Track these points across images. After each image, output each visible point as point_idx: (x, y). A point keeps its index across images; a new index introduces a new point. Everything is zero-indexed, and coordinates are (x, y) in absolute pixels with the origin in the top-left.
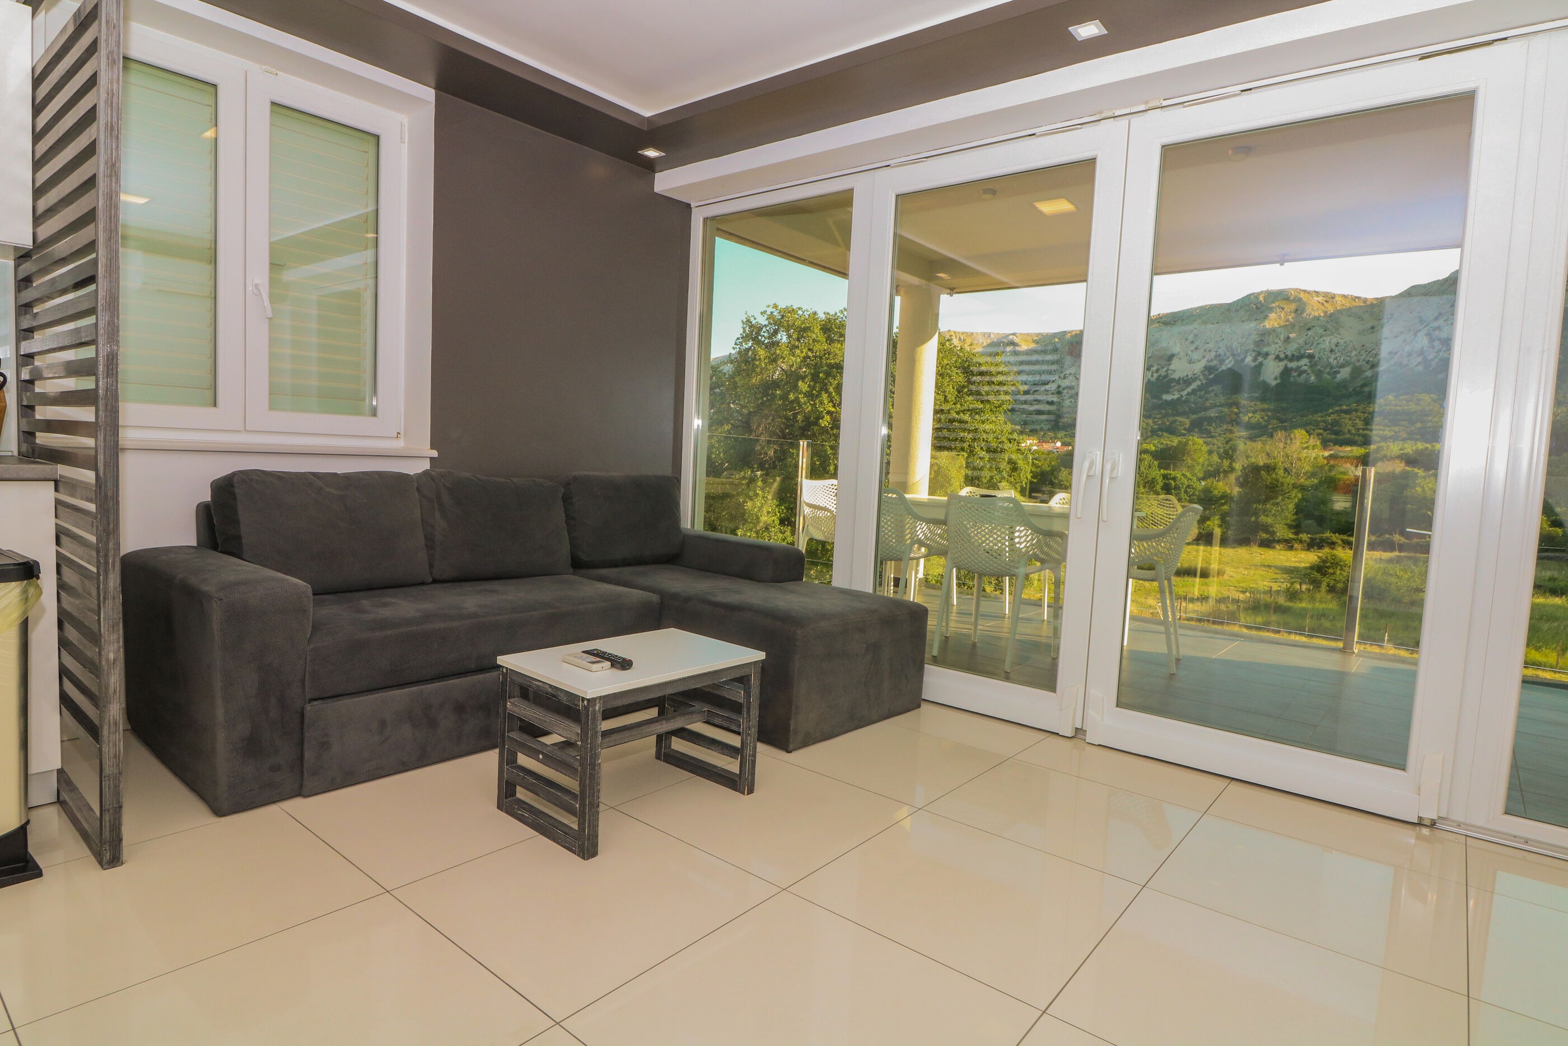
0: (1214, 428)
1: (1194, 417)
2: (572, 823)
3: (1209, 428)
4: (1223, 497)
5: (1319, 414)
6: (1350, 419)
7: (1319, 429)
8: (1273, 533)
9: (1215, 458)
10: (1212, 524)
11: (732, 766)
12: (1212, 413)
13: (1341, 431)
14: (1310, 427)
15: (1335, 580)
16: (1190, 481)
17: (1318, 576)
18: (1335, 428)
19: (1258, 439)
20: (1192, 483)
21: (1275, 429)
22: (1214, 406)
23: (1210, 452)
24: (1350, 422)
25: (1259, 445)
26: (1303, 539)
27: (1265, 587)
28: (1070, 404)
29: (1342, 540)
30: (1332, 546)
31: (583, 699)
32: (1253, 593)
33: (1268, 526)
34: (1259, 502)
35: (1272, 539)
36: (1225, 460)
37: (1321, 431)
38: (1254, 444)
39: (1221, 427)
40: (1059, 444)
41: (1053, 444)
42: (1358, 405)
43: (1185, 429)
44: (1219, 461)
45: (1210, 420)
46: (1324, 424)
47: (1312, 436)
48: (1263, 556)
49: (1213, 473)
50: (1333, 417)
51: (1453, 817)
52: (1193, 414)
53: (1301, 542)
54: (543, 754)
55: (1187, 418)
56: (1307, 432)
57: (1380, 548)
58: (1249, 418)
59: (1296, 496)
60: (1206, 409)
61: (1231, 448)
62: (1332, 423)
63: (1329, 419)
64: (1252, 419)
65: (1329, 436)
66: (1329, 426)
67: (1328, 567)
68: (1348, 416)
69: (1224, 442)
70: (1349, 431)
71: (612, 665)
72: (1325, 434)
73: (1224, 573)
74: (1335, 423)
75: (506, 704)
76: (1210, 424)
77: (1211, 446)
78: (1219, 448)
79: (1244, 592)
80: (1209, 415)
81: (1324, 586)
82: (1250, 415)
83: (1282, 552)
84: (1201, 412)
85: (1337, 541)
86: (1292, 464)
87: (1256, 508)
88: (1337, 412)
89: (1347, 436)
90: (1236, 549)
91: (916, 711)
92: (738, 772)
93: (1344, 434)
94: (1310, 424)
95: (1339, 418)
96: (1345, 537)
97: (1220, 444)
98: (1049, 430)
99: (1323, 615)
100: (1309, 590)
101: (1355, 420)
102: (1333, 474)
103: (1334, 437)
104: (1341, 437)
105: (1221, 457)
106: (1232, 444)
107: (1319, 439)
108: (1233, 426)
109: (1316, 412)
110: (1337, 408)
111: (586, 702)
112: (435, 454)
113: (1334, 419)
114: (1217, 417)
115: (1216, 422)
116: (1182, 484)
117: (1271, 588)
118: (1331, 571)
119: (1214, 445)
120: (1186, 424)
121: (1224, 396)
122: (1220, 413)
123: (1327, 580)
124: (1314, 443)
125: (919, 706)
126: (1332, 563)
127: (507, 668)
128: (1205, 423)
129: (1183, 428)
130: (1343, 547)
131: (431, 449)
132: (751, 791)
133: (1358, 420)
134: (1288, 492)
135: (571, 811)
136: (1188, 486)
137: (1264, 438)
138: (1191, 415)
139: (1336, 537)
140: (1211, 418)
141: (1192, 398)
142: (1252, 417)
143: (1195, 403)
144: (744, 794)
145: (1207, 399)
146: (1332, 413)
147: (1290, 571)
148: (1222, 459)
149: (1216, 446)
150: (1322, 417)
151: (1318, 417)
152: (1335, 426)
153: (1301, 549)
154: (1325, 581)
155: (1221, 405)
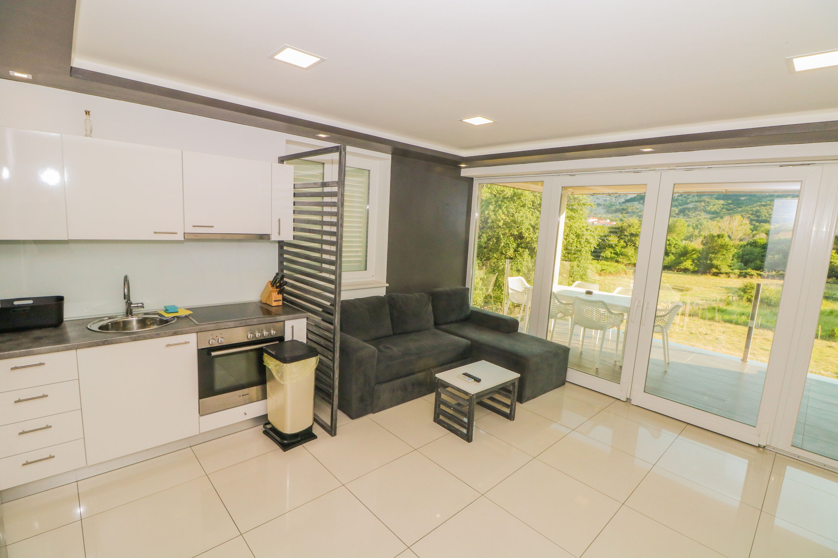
0: (691, 214)
1: (680, 207)
2: (465, 431)
3: (688, 213)
4: (693, 250)
5: (749, 207)
6: (766, 209)
7: (749, 214)
8: (720, 270)
9: (691, 229)
10: (687, 264)
11: (507, 411)
12: (691, 206)
13: (760, 216)
14: (744, 213)
15: (751, 296)
16: (677, 241)
17: (742, 293)
18: (758, 214)
19: (714, 219)
20: (678, 243)
21: (725, 214)
22: (692, 202)
23: (688, 226)
24: (766, 211)
25: (715, 223)
26: (736, 273)
27: (713, 298)
28: (615, 201)
29: (757, 274)
30: (751, 276)
31: (470, 394)
32: (707, 300)
33: (718, 266)
34: (713, 253)
35: (719, 272)
36: (696, 230)
37: (750, 215)
38: (713, 223)
39: (695, 213)
40: (608, 221)
41: (605, 221)
42: (771, 202)
43: (676, 214)
44: (693, 230)
45: (689, 209)
46: (752, 212)
47: (745, 219)
48: (714, 281)
49: (689, 238)
50: (758, 208)
51: (771, 445)
52: (680, 206)
53: (735, 274)
54: (453, 408)
55: (677, 208)
56: (742, 216)
57: (777, 278)
58: (711, 208)
59: (734, 251)
60: (687, 204)
61: (699, 223)
62: (756, 211)
63: (754, 209)
64: (712, 209)
65: (754, 218)
66: (754, 213)
67: (748, 289)
68: (765, 208)
69: (696, 221)
70: (765, 216)
71: (474, 380)
72: (752, 217)
73: (692, 289)
74: (757, 211)
75: (438, 389)
76: (689, 211)
77: (689, 222)
78: (693, 223)
79: (702, 300)
80: (688, 207)
81: (745, 298)
82: (711, 207)
83: (724, 279)
84: (684, 205)
85: (754, 274)
86: (733, 233)
87: (711, 256)
88: (759, 205)
89: (764, 218)
90: (699, 277)
91: (564, 386)
92: (509, 413)
93: (762, 217)
94: (744, 211)
95: (760, 208)
96: (759, 272)
97: (694, 222)
98: (604, 213)
99: (743, 314)
100: (736, 300)
101: (769, 210)
102: (755, 238)
103: (756, 218)
104: (760, 219)
105: (694, 228)
106: (700, 222)
107: (749, 220)
108: (701, 212)
109: (747, 206)
110: (759, 204)
111: (471, 395)
112: (388, 285)
113: (757, 209)
114: (693, 208)
115: (692, 210)
116: (673, 243)
117: (717, 298)
118: (749, 291)
119: (691, 222)
120: (676, 211)
121: (698, 197)
122: (695, 206)
123: (747, 296)
124: (745, 223)
125: (564, 384)
126: (750, 287)
127: (439, 378)
128: (687, 211)
129: (674, 213)
130: (757, 277)
131: (386, 283)
132: (513, 420)
133: (770, 210)
134: (730, 249)
135: (465, 428)
136: (676, 244)
137: (718, 219)
138: (679, 206)
139: (754, 272)
140: (690, 208)
141: (680, 198)
142: (712, 208)
143: (681, 200)
144: (511, 420)
145: (688, 198)
146: (756, 206)
147: (729, 289)
148: (694, 230)
149: (691, 223)
150: (750, 208)
151: (748, 208)
152: (757, 213)
153: (735, 278)
154: (746, 296)
155: (696, 202)
